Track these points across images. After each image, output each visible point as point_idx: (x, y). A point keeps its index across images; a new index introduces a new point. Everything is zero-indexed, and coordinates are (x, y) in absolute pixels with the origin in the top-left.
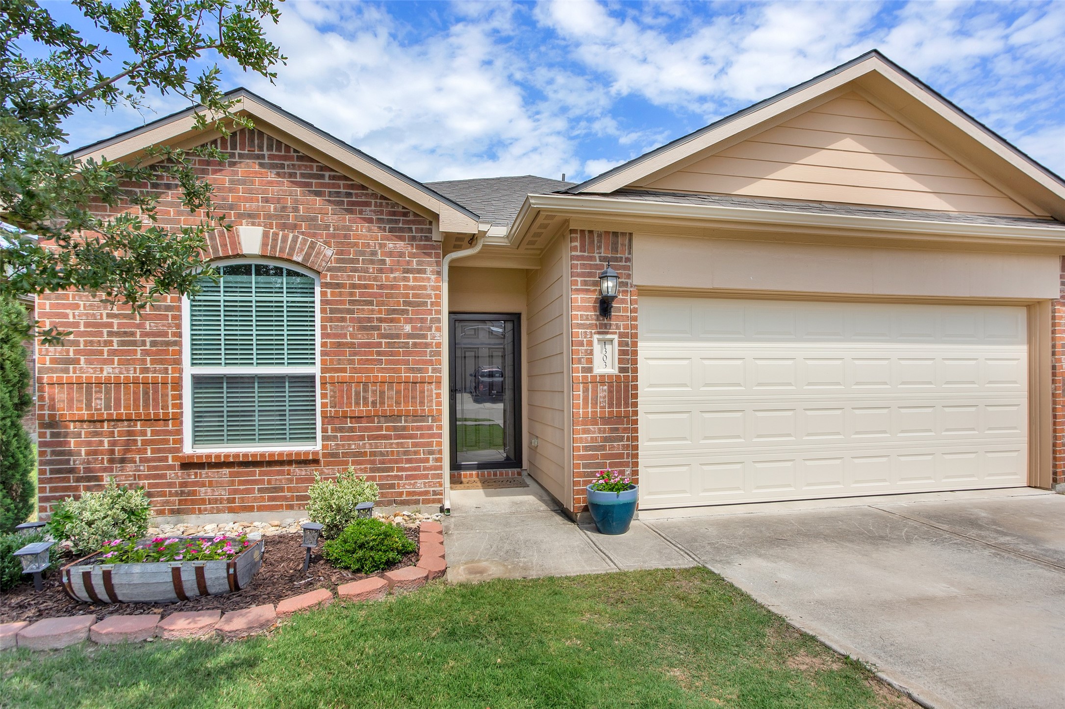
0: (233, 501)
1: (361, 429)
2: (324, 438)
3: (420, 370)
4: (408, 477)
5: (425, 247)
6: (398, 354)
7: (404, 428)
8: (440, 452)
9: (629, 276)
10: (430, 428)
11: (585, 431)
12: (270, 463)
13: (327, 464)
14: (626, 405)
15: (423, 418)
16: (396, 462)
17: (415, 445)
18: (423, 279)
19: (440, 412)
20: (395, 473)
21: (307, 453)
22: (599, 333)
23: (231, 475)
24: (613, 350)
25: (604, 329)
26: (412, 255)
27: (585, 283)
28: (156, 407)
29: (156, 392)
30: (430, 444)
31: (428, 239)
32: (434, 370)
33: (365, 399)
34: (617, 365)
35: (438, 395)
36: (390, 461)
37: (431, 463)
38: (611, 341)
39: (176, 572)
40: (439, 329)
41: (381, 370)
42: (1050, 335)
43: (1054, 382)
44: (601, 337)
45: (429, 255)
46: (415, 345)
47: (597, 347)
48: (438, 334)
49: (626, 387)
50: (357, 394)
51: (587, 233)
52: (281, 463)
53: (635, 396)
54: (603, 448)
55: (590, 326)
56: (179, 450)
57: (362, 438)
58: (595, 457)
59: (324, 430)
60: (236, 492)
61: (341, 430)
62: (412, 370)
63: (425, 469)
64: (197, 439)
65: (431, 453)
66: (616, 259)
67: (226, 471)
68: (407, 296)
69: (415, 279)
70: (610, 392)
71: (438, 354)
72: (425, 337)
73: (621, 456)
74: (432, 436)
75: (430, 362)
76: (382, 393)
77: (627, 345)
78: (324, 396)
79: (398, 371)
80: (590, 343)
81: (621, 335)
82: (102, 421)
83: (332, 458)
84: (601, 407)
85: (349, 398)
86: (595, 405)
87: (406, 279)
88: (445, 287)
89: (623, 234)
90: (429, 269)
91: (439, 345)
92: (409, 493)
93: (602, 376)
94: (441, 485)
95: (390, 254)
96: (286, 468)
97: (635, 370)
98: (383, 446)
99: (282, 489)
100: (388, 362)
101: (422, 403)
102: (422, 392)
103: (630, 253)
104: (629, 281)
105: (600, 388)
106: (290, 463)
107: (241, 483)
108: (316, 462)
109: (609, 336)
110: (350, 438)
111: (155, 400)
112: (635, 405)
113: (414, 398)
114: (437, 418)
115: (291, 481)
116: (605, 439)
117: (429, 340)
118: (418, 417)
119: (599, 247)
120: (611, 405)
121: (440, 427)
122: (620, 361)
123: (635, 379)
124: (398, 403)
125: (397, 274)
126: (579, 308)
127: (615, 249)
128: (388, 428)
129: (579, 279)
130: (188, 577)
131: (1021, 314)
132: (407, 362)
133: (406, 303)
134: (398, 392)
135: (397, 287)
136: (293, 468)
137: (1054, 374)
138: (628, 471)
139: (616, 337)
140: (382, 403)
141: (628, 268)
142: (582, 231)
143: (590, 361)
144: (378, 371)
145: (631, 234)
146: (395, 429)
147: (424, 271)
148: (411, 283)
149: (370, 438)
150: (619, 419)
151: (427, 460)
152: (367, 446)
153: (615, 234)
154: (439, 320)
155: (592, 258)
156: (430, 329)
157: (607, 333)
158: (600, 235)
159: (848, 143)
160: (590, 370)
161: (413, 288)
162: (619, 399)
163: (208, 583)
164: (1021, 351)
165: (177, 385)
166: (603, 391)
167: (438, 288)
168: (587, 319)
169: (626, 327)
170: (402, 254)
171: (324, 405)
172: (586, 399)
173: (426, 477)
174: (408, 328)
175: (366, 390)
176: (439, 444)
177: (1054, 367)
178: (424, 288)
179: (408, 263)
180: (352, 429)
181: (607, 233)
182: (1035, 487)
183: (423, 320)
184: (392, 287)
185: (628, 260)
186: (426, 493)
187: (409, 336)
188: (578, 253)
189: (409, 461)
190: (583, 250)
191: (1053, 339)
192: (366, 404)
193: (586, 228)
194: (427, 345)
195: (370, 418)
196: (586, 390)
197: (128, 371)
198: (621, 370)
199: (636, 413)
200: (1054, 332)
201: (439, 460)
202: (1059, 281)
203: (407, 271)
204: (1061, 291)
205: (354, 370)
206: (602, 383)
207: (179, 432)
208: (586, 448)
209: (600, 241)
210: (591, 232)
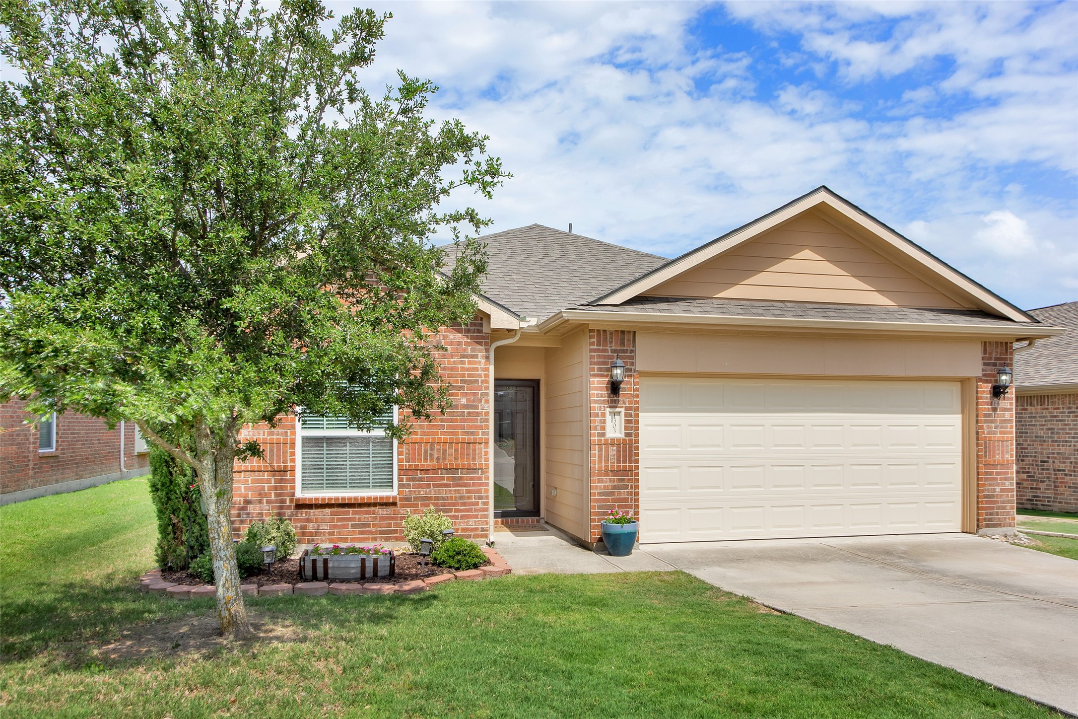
0: (332, 534)
1: (429, 479)
2: (400, 486)
3: (472, 433)
4: (463, 517)
5: (477, 337)
6: (456, 420)
7: (461, 479)
8: (487, 497)
9: (633, 364)
10: (480, 478)
11: (599, 481)
12: (360, 505)
13: (403, 506)
14: (630, 462)
15: (475, 470)
16: (454, 504)
17: (468, 492)
18: (475, 363)
19: (487, 465)
20: (453, 514)
21: (388, 498)
22: (610, 407)
23: (332, 514)
24: (620, 420)
25: (613, 404)
26: (467, 344)
27: (600, 369)
28: (278, 461)
29: (279, 450)
30: (480, 491)
31: (480, 331)
32: (483, 433)
33: (432, 455)
34: (623, 431)
35: (486, 453)
36: (449, 504)
37: (480, 506)
38: (619, 413)
39: (363, 560)
40: (487, 401)
41: (443, 433)
42: (975, 406)
43: (977, 445)
44: (612, 410)
45: (480, 344)
46: (469, 413)
47: (608, 418)
48: (486, 405)
49: (630, 447)
50: (426, 452)
51: (602, 332)
52: (369, 505)
53: (637, 455)
54: (613, 494)
55: (604, 402)
56: (293, 494)
57: (428, 486)
58: (607, 500)
59: (400, 480)
60: (335, 527)
61: (413, 479)
62: (467, 433)
63: (476, 510)
64: (304, 486)
65: (480, 498)
66: (624, 351)
67: (328, 510)
68: (464, 375)
69: (469, 363)
70: (618, 451)
71: (487, 420)
72: (477, 407)
73: (626, 500)
74: (482, 484)
75: (481, 427)
76: (444, 451)
77: (631, 416)
78: (399, 453)
79: (456, 434)
80: (604, 415)
81: (627, 409)
82: (240, 472)
83: (407, 501)
84: (611, 463)
85: (419, 455)
86: (607, 461)
87: (463, 363)
88: (492, 368)
89: (629, 332)
90: (480, 354)
91: (487, 414)
92: (463, 530)
93: (612, 440)
94: (487, 523)
95: (451, 343)
96: (372, 509)
97: (637, 435)
98: (444, 492)
99: (368, 525)
100: (449, 427)
101: (474, 459)
102: (474, 450)
103: (634, 346)
104: (633, 367)
105: (611, 448)
106: (375, 505)
107: (339, 520)
108: (394, 504)
109: (618, 409)
110: (420, 486)
111: (278, 456)
112: (637, 461)
113: (468, 455)
114: (485, 471)
115: (375, 519)
116: (614, 487)
117: (480, 410)
118: (471, 470)
119: (611, 342)
120: (619, 462)
121: (487, 478)
122: (626, 428)
123: (637, 441)
124: (456, 459)
125: (455, 359)
126: (596, 389)
127: (622, 344)
128: (448, 479)
129: (596, 367)
130: (369, 565)
131: (956, 388)
132: (463, 427)
133: (463, 381)
134: (456, 450)
135: (456, 369)
136: (377, 509)
137: (978, 439)
138: (631, 512)
139: (623, 410)
140: (444, 459)
141: (632, 358)
142: (598, 331)
143: (603, 428)
144: (442, 434)
145: (634, 332)
146: (454, 479)
147: (476, 356)
148: (466, 366)
149: (435, 486)
150: (625, 471)
151: (477, 504)
152: (432, 492)
153: (623, 332)
154: (487, 394)
155: (605, 351)
156: (481, 401)
157: (616, 407)
158: (611, 333)
159: (807, 253)
160: (603, 435)
161: (468, 369)
162: (624, 457)
163: (379, 569)
164: (956, 420)
165: (293, 444)
166: (613, 451)
167: (487, 370)
168: (602, 397)
169: (630, 402)
170: (459, 344)
171: (399, 460)
172: (600, 456)
173: (476, 517)
174: (464, 401)
175: (432, 449)
176: (487, 491)
177: (977, 433)
178: (476, 369)
179: (465, 350)
180: (421, 479)
181: (617, 331)
182: (966, 532)
183: (475, 395)
184: (452, 369)
185: (632, 351)
186: (476, 529)
187: (465, 407)
188: (595, 347)
189: (464, 504)
190: (599, 344)
191: (977, 409)
192: (432, 459)
193: (601, 328)
194: (478, 414)
195: (434, 470)
196: (600, 450)
197: (259, 434)
198: (627, 435)
199: (637, 467)
200: (977, 404)
201: (486, 503)
202: (981, 362)
203: (463, 356)
204: (983, 370)
205: (423, 434)
206: (613, 445)
207: (293, 481)
208: (600, 494)
209: (611, 338)
210: (605, 331)
